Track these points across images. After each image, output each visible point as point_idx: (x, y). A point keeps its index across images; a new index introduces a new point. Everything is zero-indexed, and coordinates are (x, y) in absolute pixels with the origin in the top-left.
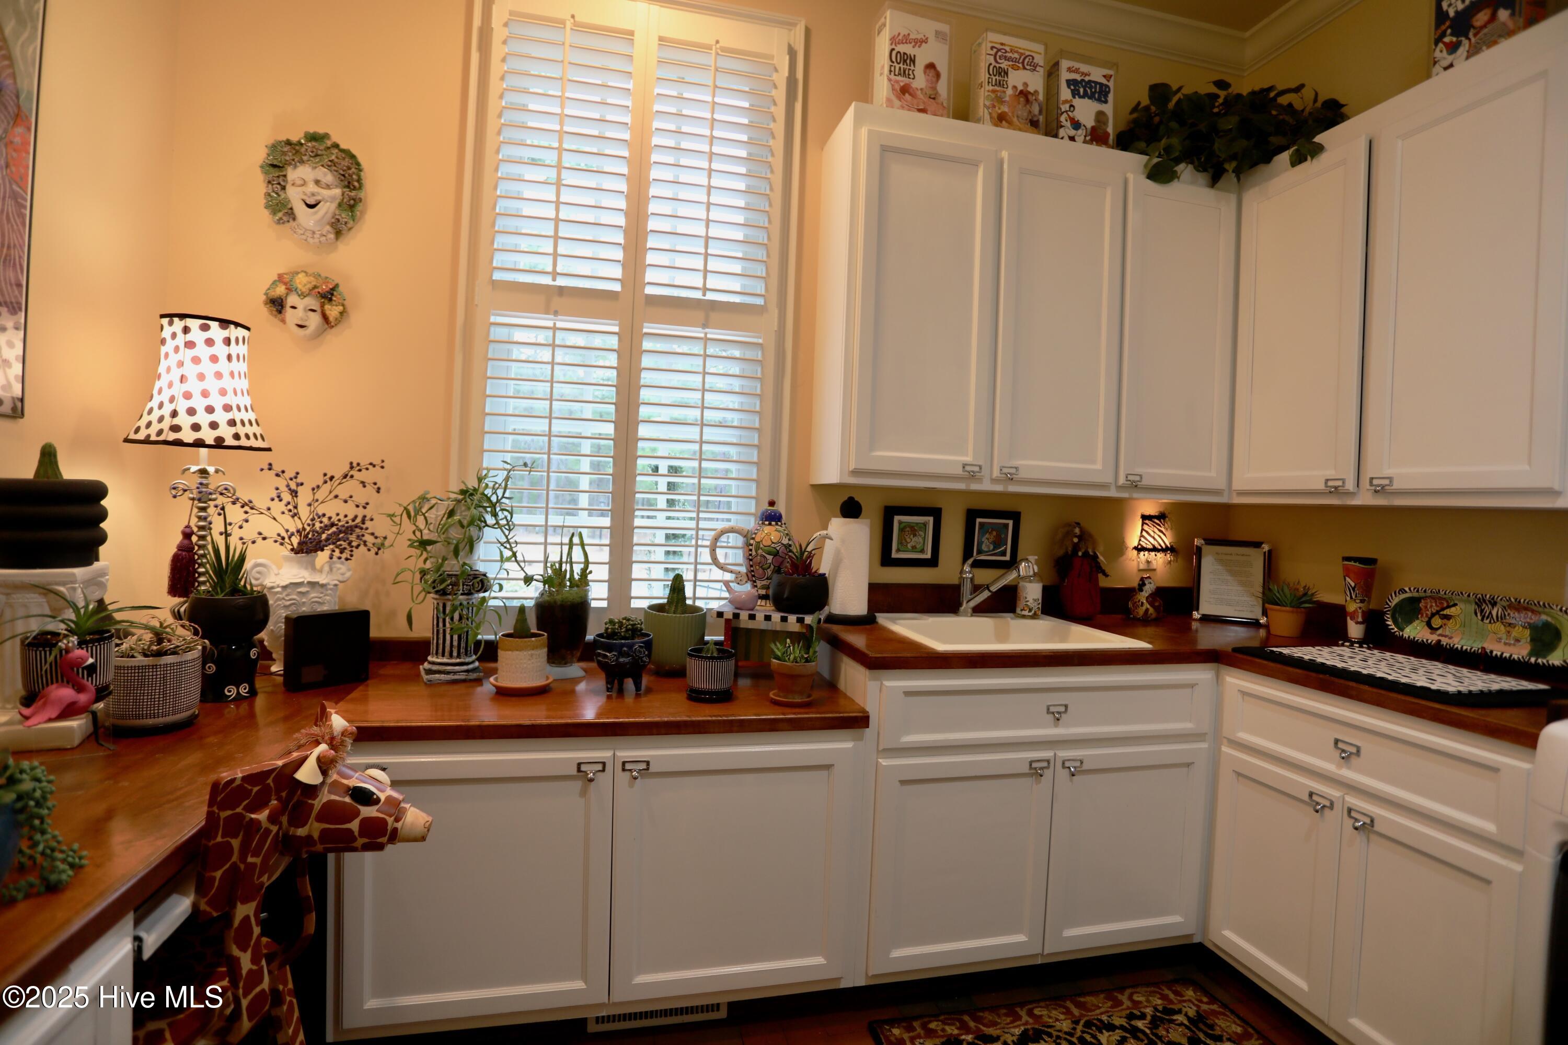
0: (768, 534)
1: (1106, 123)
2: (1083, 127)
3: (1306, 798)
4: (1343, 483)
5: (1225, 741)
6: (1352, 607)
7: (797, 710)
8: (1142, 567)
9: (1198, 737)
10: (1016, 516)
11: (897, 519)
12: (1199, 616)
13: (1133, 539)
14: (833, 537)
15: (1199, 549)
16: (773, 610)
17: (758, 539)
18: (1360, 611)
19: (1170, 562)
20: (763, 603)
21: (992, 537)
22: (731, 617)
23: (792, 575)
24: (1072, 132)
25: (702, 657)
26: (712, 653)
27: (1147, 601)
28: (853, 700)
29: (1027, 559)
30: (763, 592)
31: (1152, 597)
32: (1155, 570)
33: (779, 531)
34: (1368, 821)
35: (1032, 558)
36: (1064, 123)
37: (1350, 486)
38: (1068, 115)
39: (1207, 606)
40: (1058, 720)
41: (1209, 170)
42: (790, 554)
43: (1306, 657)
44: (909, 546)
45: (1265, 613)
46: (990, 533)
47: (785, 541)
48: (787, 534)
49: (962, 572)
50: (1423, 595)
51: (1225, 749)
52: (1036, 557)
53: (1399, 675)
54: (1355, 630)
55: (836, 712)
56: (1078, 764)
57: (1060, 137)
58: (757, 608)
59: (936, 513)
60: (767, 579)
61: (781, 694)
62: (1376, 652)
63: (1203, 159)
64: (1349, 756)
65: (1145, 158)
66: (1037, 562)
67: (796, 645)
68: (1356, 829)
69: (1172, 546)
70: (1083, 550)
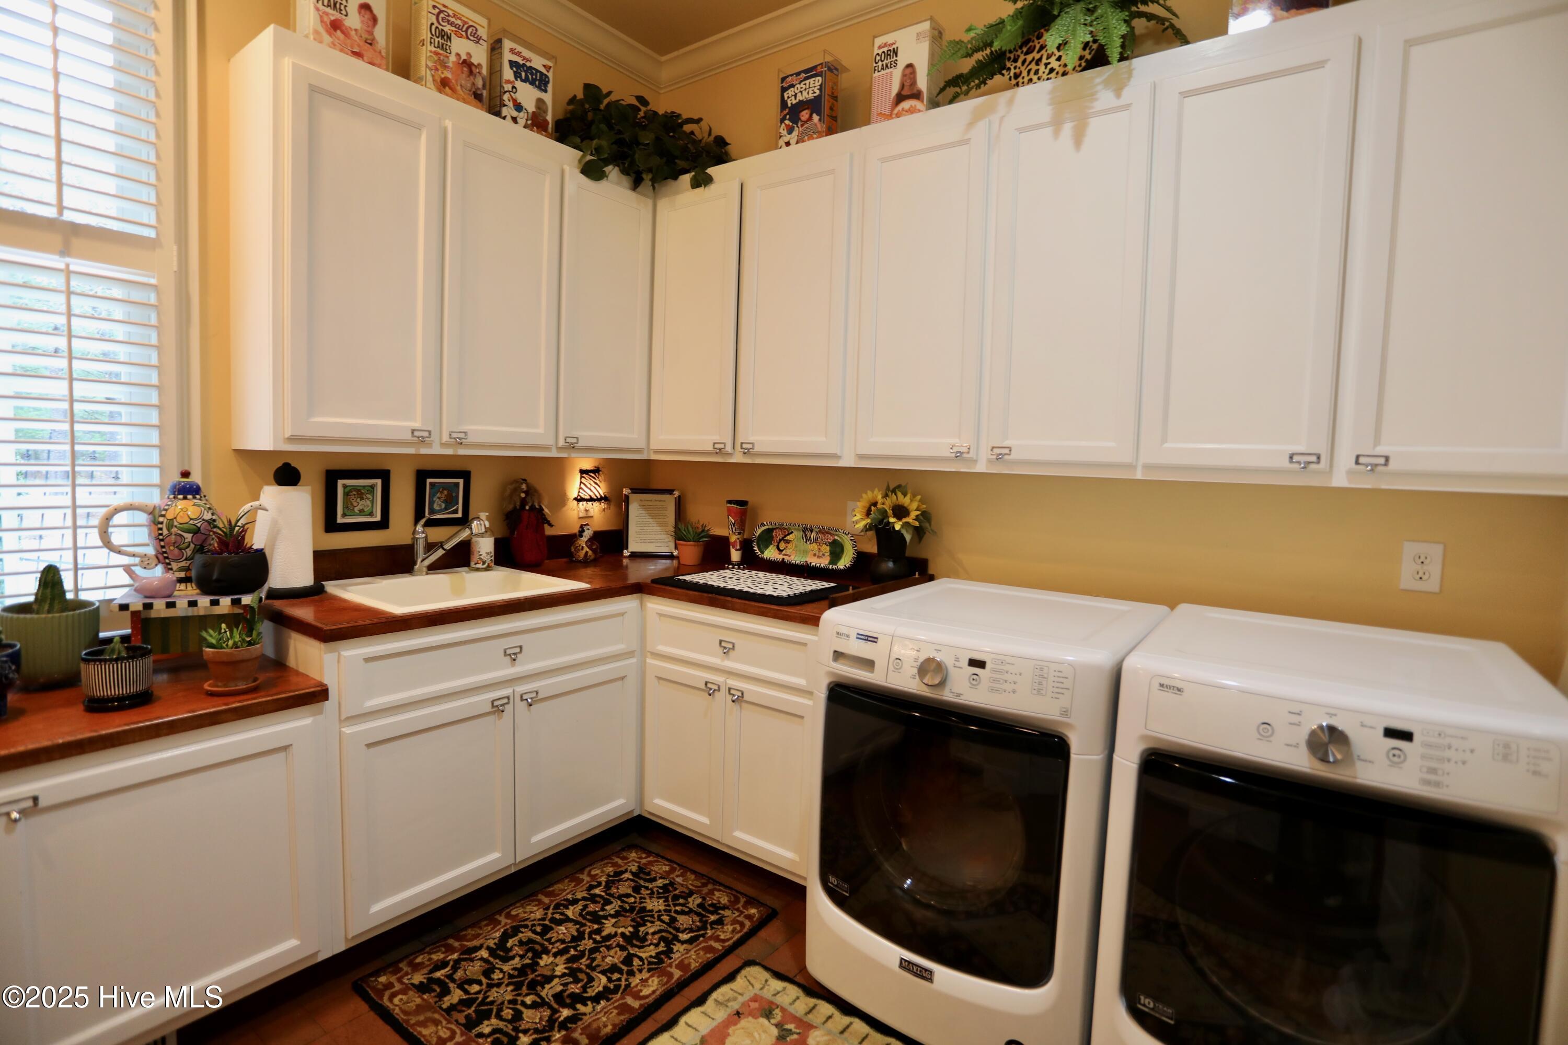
0: (184, 510)
1: (545, 112)
2: (524, 111)
3: (703, 687)
4: (725, 446)
5: (649, 654)
6: (733, 538)
7: (238, 698)
8: (581, 515)
9: (630, 654)
10: (466, 475)
11: (340, 482)
12: (629, 554)
13: (573, 491)
14: (268, 508)
15: (627, 497)
16: (198, 594)
17: (170, 515)
18: (738, 541)
19: (604, 510)
20: (183, 586)
21: (443, 496)
22: (140, 608)
23: (221, 553)
24: (515, 114)
25: (105, 661)
26: (119, 653)
27: (586, 545)
28: (308, 676)
29: (478, 518)
30: (182, 575)
31: (591, 540)
32: (592, 517)
33: (199, 506)
34: (740, 694)
35: (483, 515)
36: (507, 102)
37: (729, 448)
38: (511, 95)
39: (635, 545)
40: (514, 660)
41: (631, 174)
42: (215, 530)
43: (701, 582)
44: (356, 510)
45: (676, 548)
46: (442, 492)
47: (208, 516)
48: (210, 508)
49: (414, 532)
50: (774, 526)
51: (649, 661)
52: (487, 514)
53: (757, 588)
54: (735, 556)
55: (290, 691)
56: (534, 695)
57: (503, 115)
58: (176, 593)
59: (384, 475)
60: (186, 559)
61: (220, 684)
62: (746, 571)
63: (626, 165)
64: (728, 651)
65: (579, 154)
66: (488, 518)
67: (235, 630)
68: (733, 701)
69: (605, 496)
70: (530, 504)
